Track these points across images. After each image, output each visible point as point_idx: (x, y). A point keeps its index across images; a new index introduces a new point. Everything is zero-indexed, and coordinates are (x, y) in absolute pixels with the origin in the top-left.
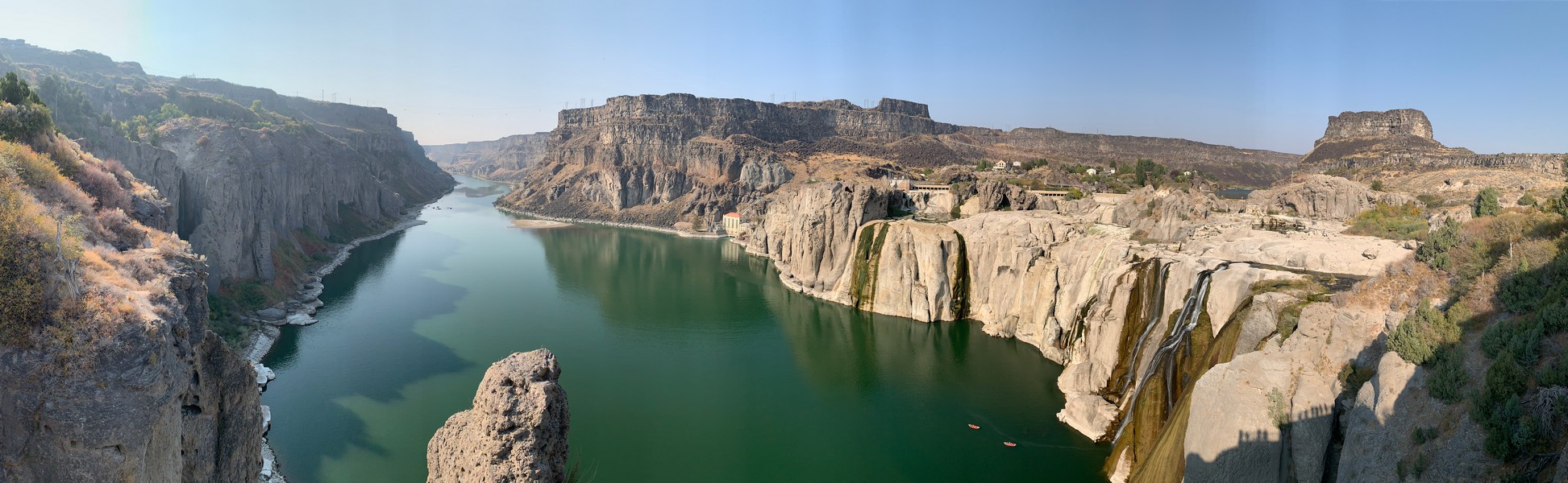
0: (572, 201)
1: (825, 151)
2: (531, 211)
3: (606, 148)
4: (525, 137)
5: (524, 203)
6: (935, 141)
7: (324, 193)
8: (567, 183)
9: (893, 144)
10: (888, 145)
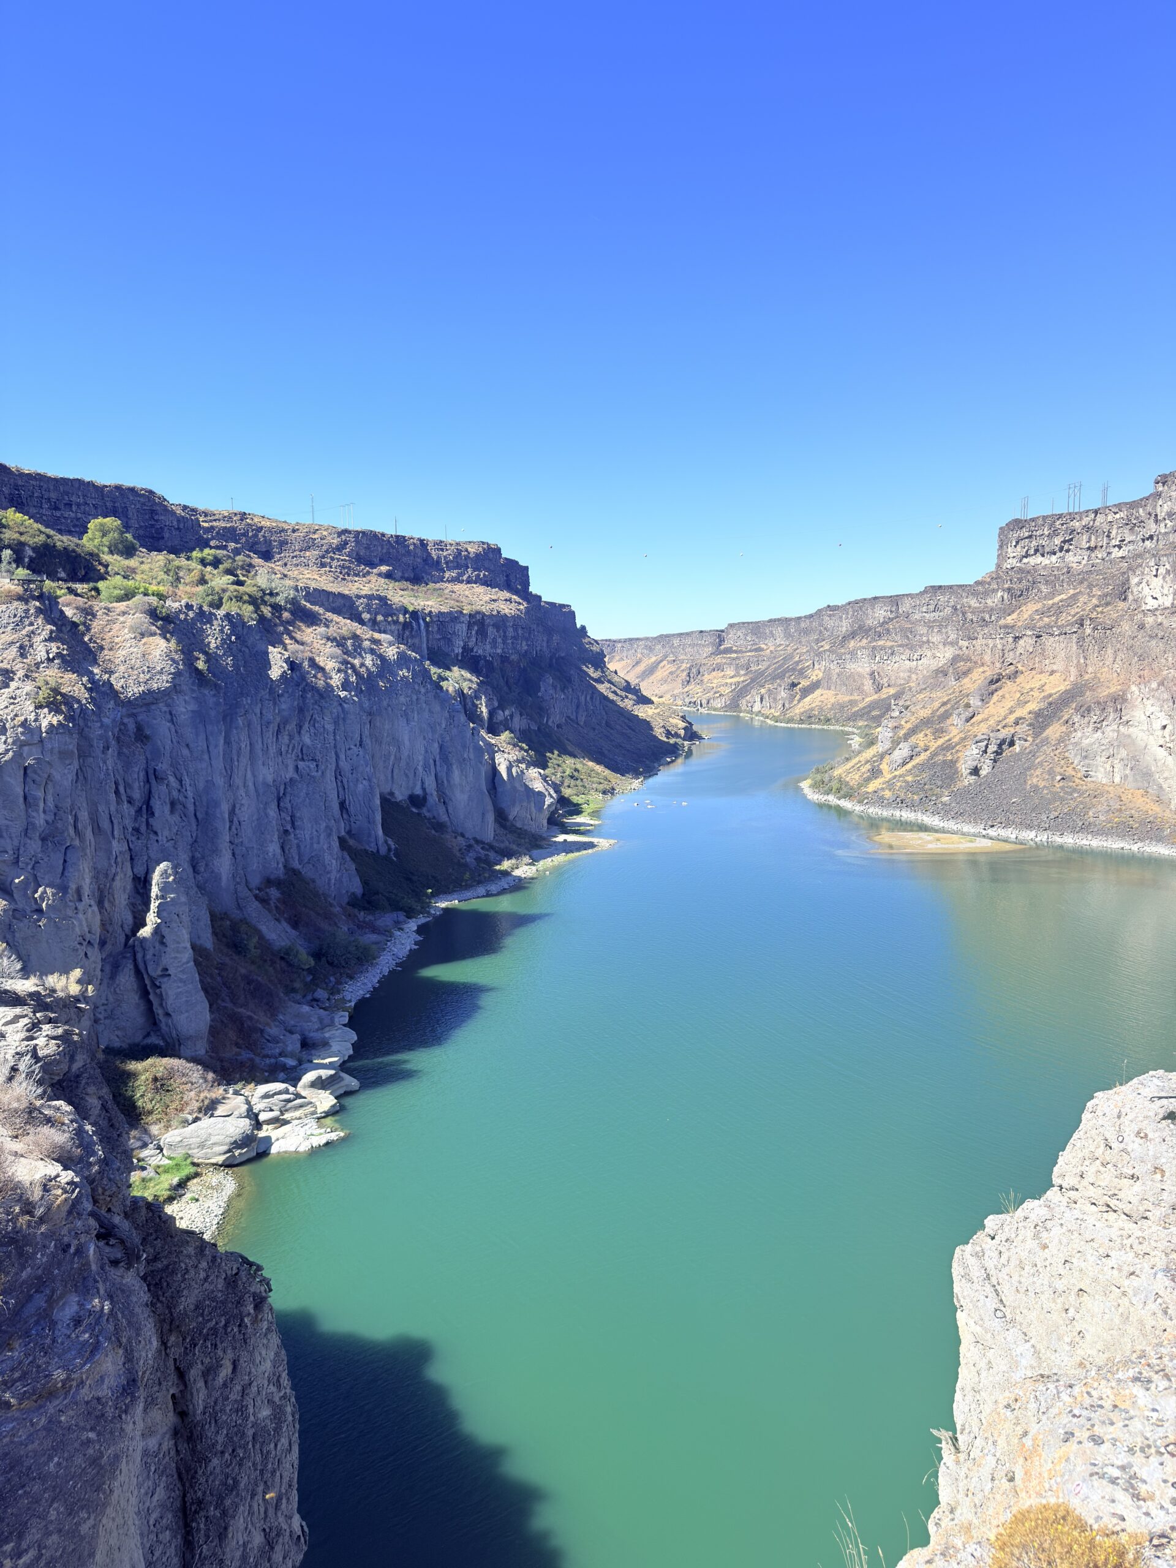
0: (1036, 778)
2: (912, 806)
3: (1150, 620)
4: (895, 601)
5: (890, 785)
7: (338, 773)
8: (1023, 728)
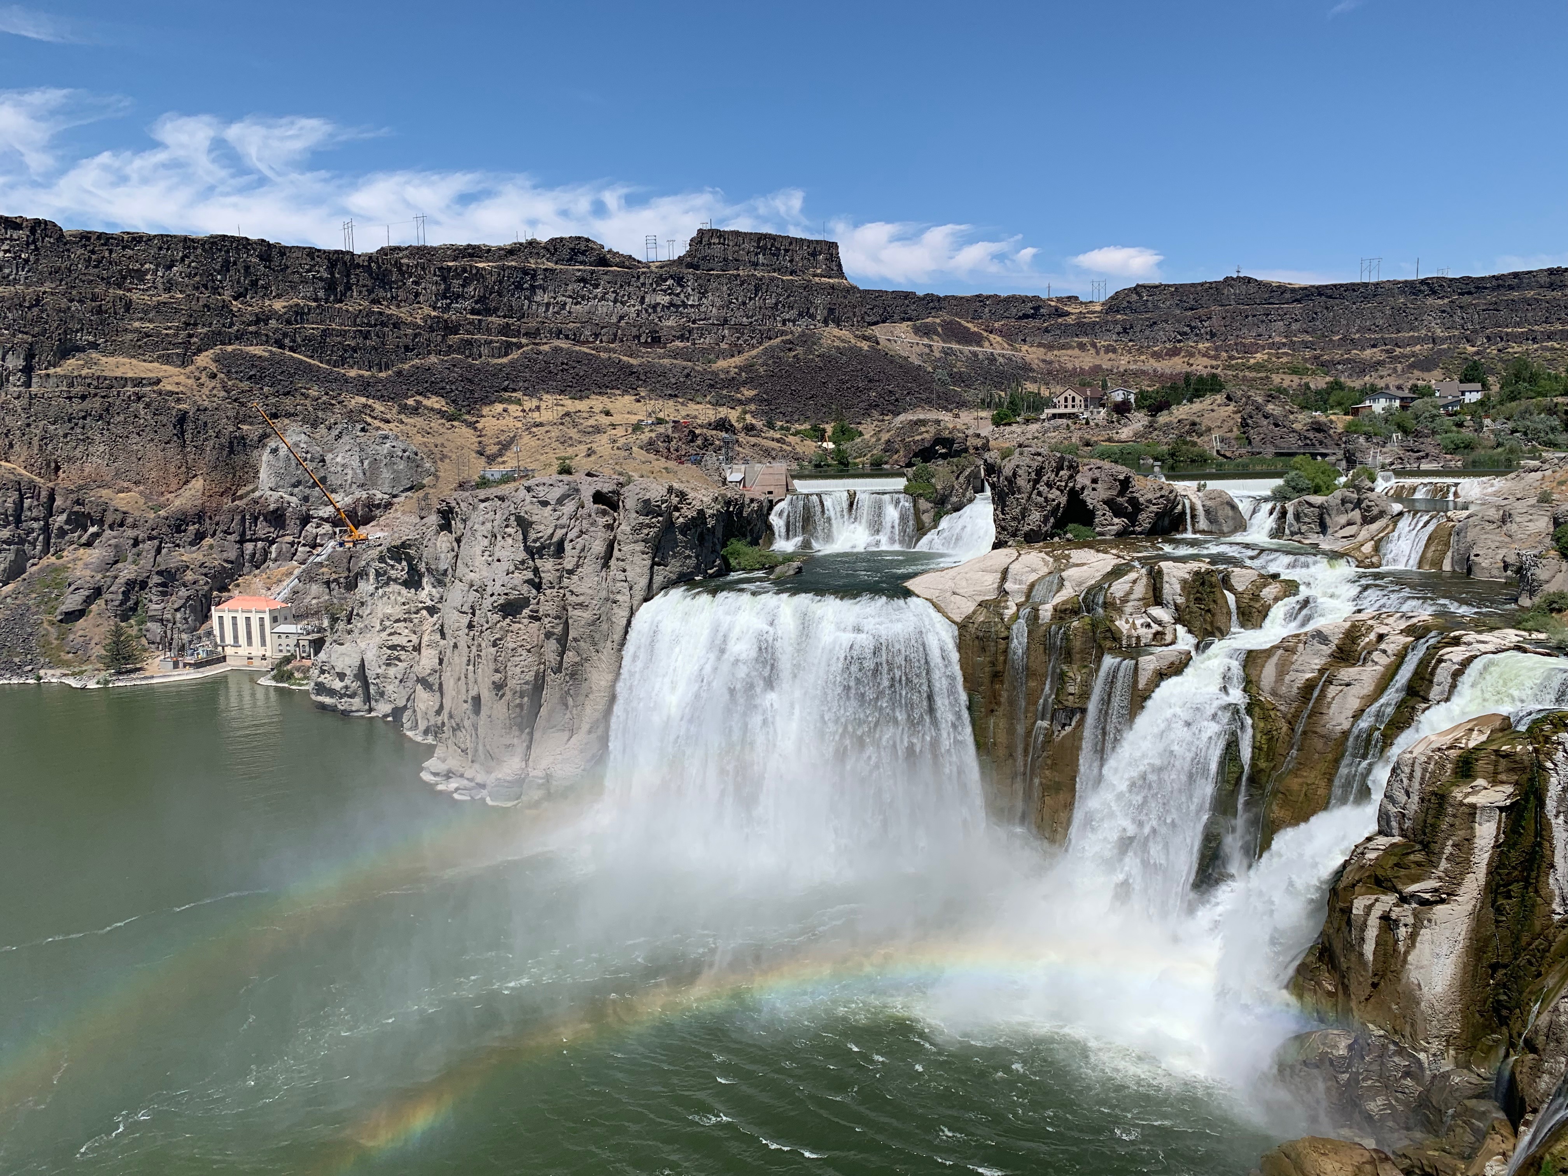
1: (531, 392)
6: (865, 345)
9: (737, 360)
10: (722, 364)
